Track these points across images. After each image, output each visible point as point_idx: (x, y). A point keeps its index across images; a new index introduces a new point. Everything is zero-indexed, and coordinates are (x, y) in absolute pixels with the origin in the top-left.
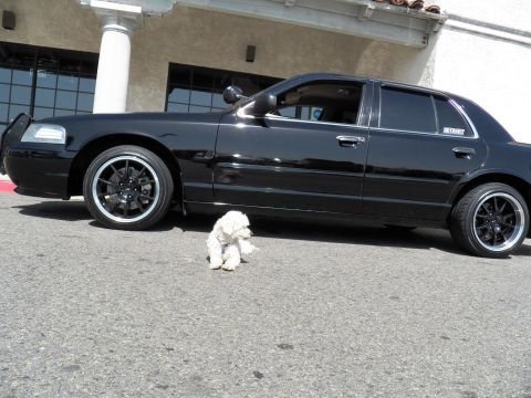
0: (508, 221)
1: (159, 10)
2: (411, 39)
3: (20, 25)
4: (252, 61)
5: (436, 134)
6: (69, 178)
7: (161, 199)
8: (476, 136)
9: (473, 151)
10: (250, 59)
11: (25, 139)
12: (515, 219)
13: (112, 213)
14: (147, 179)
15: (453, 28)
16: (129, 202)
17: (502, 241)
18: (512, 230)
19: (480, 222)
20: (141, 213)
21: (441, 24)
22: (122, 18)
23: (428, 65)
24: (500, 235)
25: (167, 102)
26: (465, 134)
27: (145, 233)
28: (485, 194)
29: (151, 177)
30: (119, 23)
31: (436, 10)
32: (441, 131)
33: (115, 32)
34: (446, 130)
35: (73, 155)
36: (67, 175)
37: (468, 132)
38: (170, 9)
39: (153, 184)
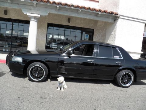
0: (129, 79)
1: (45, 15)
2: (111, 21)
3: (8, 13)
4: (69, 22)
5: (112, 58)
6: (23, 70)
7: (45, 75)
8: (122, 58)
9: (121, 62)
10: (69, 20)
11: (13, 60)
12: (130, 79)
13: (34, 78)
14: (42, 70)
15: (122, 18)
16: (38, 75)
17: (127, 83)
18: (130, 81)
19: (122, 79)
20: (41, 78)
21: (119, 18)
22: (35, 18)
23: (115, 28)
24: (127, 82)
25: (47, 33)
26: (120, 58)
27: (42, 83)
28: (124, 72)
29: (43, 70)
30: (34, 19)
31: (117, 14)
32: (113, 57)
33: (33, 21)
34: (115, 57)
35: (24, 64)
36: (23, 69)
37: (120, 57)
38: (47, 14)
39: (43, 72)
